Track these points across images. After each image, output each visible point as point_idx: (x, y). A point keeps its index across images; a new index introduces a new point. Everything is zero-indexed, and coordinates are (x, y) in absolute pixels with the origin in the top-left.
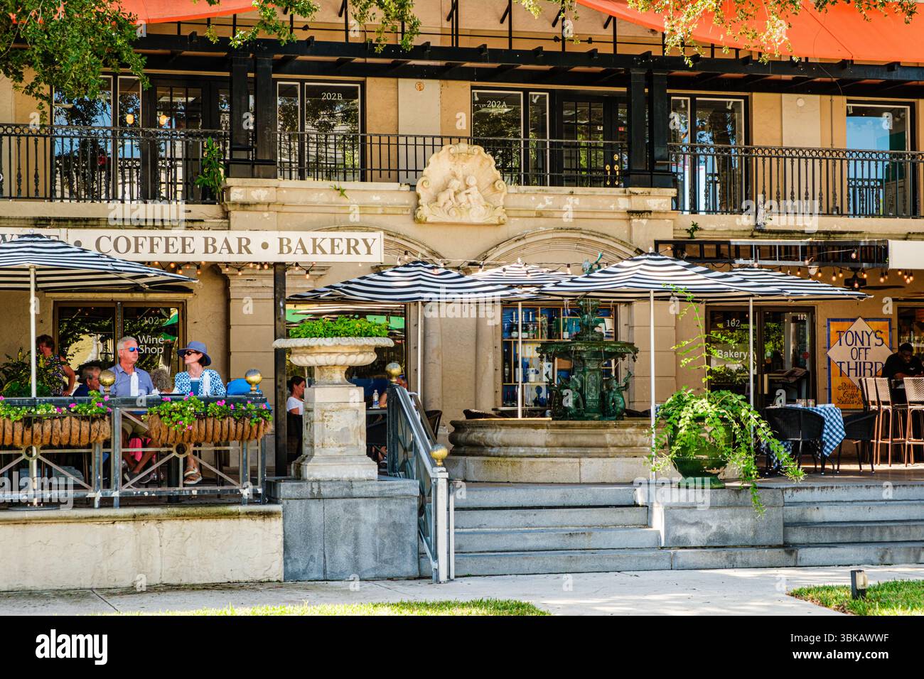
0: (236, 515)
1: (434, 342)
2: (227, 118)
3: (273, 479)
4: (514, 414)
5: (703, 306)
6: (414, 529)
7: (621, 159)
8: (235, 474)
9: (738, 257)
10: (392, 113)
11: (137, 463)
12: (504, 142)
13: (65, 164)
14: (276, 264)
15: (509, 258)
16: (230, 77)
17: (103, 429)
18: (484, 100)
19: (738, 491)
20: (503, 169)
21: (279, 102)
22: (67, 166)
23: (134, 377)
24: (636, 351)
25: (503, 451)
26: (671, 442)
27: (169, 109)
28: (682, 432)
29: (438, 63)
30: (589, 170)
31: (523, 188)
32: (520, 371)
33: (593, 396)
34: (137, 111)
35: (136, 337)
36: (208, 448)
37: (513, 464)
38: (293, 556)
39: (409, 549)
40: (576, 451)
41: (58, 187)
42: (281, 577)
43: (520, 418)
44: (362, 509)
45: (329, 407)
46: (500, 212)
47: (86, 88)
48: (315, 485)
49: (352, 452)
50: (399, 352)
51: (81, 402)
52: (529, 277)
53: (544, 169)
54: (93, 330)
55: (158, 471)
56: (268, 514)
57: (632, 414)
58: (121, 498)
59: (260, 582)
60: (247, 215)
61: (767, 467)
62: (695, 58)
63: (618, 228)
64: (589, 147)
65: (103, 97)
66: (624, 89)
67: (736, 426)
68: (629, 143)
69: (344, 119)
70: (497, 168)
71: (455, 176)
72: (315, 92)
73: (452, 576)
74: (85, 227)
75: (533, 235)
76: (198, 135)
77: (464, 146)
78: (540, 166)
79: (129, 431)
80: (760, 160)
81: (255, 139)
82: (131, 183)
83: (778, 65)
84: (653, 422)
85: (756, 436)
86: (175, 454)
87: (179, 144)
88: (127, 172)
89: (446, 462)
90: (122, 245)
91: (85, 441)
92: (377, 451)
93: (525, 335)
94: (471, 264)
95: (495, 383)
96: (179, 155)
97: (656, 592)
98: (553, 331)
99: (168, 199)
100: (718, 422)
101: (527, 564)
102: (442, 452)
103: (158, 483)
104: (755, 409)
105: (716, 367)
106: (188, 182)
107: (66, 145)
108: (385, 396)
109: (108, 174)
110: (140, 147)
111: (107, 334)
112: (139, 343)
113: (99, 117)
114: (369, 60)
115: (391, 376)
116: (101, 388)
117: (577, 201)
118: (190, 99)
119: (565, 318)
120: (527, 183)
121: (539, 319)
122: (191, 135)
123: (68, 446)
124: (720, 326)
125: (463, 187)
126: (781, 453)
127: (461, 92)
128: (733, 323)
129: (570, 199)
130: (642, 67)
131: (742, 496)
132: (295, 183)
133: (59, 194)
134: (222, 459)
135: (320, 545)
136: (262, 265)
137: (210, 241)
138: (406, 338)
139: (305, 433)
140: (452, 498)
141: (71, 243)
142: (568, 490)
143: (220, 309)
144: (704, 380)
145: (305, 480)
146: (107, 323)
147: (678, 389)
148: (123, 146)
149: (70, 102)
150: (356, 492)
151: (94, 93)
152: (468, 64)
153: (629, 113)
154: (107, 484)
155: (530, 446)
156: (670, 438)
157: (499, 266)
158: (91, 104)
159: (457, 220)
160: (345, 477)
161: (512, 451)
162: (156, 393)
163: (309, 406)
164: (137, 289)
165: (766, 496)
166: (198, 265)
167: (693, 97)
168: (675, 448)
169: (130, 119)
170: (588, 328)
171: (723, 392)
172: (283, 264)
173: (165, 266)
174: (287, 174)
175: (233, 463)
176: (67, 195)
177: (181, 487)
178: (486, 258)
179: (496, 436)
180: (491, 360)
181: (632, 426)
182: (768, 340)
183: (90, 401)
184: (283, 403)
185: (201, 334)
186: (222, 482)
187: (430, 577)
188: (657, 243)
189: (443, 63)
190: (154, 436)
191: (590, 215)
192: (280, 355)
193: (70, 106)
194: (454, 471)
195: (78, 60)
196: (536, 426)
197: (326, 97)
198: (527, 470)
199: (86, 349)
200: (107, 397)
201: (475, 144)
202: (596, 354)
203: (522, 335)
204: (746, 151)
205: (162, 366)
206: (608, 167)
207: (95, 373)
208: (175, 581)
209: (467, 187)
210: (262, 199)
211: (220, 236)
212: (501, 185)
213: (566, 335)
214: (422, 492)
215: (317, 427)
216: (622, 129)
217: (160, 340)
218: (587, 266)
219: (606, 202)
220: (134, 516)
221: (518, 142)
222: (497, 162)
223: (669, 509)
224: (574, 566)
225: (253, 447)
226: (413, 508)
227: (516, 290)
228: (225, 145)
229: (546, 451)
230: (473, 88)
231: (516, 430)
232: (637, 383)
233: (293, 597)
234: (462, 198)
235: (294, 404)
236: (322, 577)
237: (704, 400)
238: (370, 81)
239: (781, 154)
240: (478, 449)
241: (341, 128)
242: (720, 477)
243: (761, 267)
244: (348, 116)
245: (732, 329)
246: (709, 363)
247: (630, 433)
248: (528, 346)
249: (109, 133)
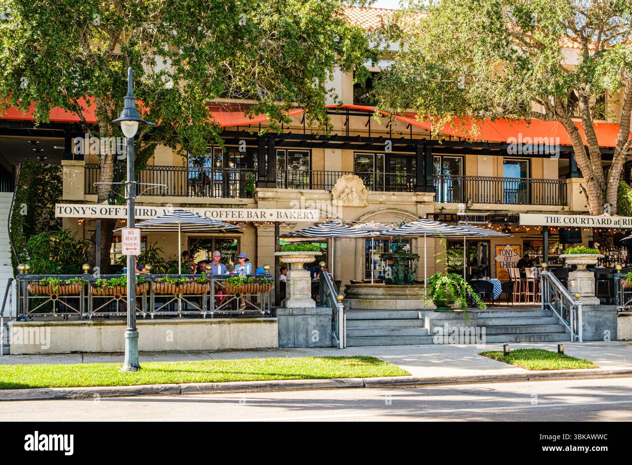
0: (259, 322)
1: (339, 253)
2: (257, 164)
3: (274, 307)
4: (370, 282)
5: (446, 240)
6: (330, 328)
7: (413, 181)
8: (259, 305)
9: (460, 220)
10: (323, 162)
11: (221, 301)
12: (367, 174)
13: (193, 182)
14: (276, 222)
15: (368, 220)
16: (258, 148)
17: (207, 287)
18: (359, 157)
19: (459, 313)
20: (367, 185)
21: (277, 158)
22: (194, 183)
23: (220, 267)
24: (419, 257)
25: (365, 297)
26: (433, 294)
27: (234, 160)
28: (437, 289)
29: (341, 142)
30: (401, 185)
31: (374, 192)
32: (372, 265)
33: (401, 275)
34: (221, 161)
35: (220, 251)
36: (248, 295)
37: (370, 302)
38: (282, 338)
39: (328, 335)
40: (394, 297)
41: (190, 191)
42: (277, 346)
43: (372, 284)
44: (309, 319)
45: (296, 279)
46: (365, 202)
47: (201, 152)
48: (291, 310)
49: (305, 297)
50: (325, 257)
51: (198, 276)
52: (376, 228)
53: (383, 185)
54: (204, 248)
55: (229, 304)
56: (272, 321)
57: (417, 282)
58: (214, 315)
59: (269, 348)
60: (264, 202)
61: (471, 303)
62: (443, 141)
63: (412, 209)
64: (401, 176)
65: (207, 156)
66: (415, 153)
67: (458, 287)
68: (417, 175)
69: (303, 165)
70: (364, 184)
71: (347, 187)
72: (291, 154)
73: (345, 346)
74: (201, 207)
75: (378, 211)
76: (245, 171)
77: (351, 176)
78: (381, 183)
79: (217, 288)
80: (469, 181)
81: (268, 172)
82: (219, 189)
83: (476, 144)
84: (425, 286)
85: (466, 291)
86: (235, 297)
87: (237, 174)
88: (217, 185)
89: (343, 301)
90: (215, 214)
91: (200, 292)
92: (315, 297)
93: (375, 251)
94: (353, 222)
95: (363, 270)
96: (238, 179)
97: (426, 353)
98: (386, 249)
99: (233, 197)
100: (451, 286)
101: (375, 342)
102: (341, 297)
103: (227, 309)
104: (466, 280)
105: (450, 264)
106: (241, 190)
107: (193, 175)
108: (319, 275)
109: (210, 186)
110: (222, 175)
111: (209, 250)
112: (221, 253)
113: (206, 164)
114: (313, 141)
115: (321, 267)
116: (206, 271)
117: (396, 197)
118: (242, 156)
119: (390, 245)
120: (376, 190)
121: (380, 244)
122: (242, 171)
123: (193, 294)
124: (453, 247)
125: (350, 192)
126: (477, 299)
127: (350, 154)
128: (458, 246)
129: (393, 197)
130: (422, 144)
131: (461, 315)
132: (284, 190)
133: (190, 194)
134: (254, 299)
135: (293, 334)
136: (270, 222)
137: (250, 213)
138: (327, 252)
139: (287, 289)
140: (345, 315)
141: (195, 213)
142: (392, 312)
143: (254, 240)
144: (446, 269)
145: (287, 308)
146: (209, 245)
147: (436, 272)
148: (215, 175)
149: (195, 157)
150: (307, 313)
151: (204, 154)
152: (352, 143)
153: (417, 162)
154: (209, 309)
155: (376, 295)
156: (432, 292)
157: (364, 223)
158: (203, 159)
159: (348, 205)
160: (303, 307)
161: (369, 297)
162: (228, 273)
163: (289, 279)
164: (221, 232)
165: (470, 315)
166: (245, 223)
167: (442, 156)
168: (435, 296)
169: (218, 164)
170: (400, 248)
171: (454, 274)
172: (279, 222)
173: (232, 223)
174: (280, 186)
175: (259, 301)
176: (193, 194)
177: (238, 311)
178: (359, 220)
179: (363, 291)
180: (361, 261)
181: (417, 287)
182: (471, 253)
183: (202, 276)
184: (278, 277)
185: (246, 250)
186: (254, 309)
187: (336, 347)
188: (428, 214)
189: (343, 142)
190: (227, 290)
191: (400, 203)
192: (277, 258)
193: (195, 159)
194: (346, 305)
195: (197, 141)
196: (379, 287)
197: (296, 156)
198: (375, 304)
199: (201, 255)
200: (208, 275)
201: (355, 174)
202: (403, 259)
203: (373, 251)
204: (463, 178)
205: (231, 263)
206: (408, 184)
207: (204, 265)
208: (235, 348)
209: (352, 192)
210: (271, 196)
211: (253, 211)
212: (365, 191)
213: (391, 251)
214: (333, 313)
215: (292, 287)
216: (414, 169)
217: (230, 252)
218: (400, 223)
219: (407, 198)
220: (219, 322)
221: (372, 174)
222: (364, 182)
223: (431, 320)
224: (393, 343)
225: (266, 295)
226: (330, 319)
227: (371, 233)
228: (256, 175)
229: (382, 297)
230: (354, 152)
231: (371, 288)
232: (419, 270)
233: (282, 354)
234: (350, 196)
235: (283, 277)
236: (293, 346)
237: (446, 277)
238: (313, 149)
239: (477, 179)
240: (356, 296)
241: (302, 168)
242: (452, 307)
243: (469, 224)
244: (305, 163)
245: (457, 249)
246: (448, 262)
247: (416, 290)
248: (376, 255)
249: (210, 170)
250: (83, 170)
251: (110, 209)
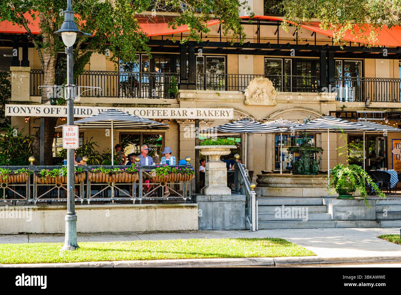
0: (182, 207)
1: (251, 147)
2: (179, 68)
3: (194, 194)
4: (279, 172)
5: (347, 134)
6: (244, 212)
7: (317, 83)
8: (181, 192)
9: (359, 117)
10: (236, 67)
11: (148, 189)
12: (276, 77)
13: (123, 85)
14: (196, 120)
15: (278, 117)
16: (180, 55)
17: (136, 177)
18: (269, 62)
19: (359, 200)
20: (276, 86)
21: (197, 63)
22: (124, 86)
23: (147, 159)
24: (323, 150)
25: (275, 185)
26: (335, 183)
27: (159, 66)
28: (340, 179)
29: (252, 49)
30: (306, 86)
31: (282, 93)
32: (281, 157)
33: (307, 166)
34: (148, 66)
35: (147, 145)
36: (172, 184)
37: (279, 190)
38: (202, 221)
39: (242, 219)
40: (301, 186)
41: (121, 93)
42: (197, 229)
43: (281, 174)
44: (225, 205)
45: (214, 170)
46: (274, 101)
47: (131, 59)
48: (209, 197)
49: (222, 185)
50: (239, 150)
51: (128, 167)
52: (284, 124)
53: (290, 86)
54: (133, 142)
55: (155, 191)
56: (193, 207)
57: (321, 173)
58: (142, 201)
59: (190, 230)
60: (186, 102)
61: (370, 192)
62: (344, 46)
63: (316, 107)
64: (306, 78)
65: (136, 62)
66: (319, 58)
67: (359, 177)
68: (320, 77)
69: (220, 69)
70: (273, 86)
71: (258, 88)
72: (209, 60)
73: (257, 229)
74: (130, 107)
75: (286, 109)
76: (169, 75)
77: (261, 78)
78: (288, 85)
79: (145, 177)
80: (367, 82)
81: (189, 76)
82: (146, 91)
83: (374, 49)
84: (329, 176)
85: (366, 181)
86: (161, 185)
87: (162, 78)
88: (144, 87)
89: (255, 189)
90: (143, 113)
91: (130, 181)
92: (231, 185)
93: (283, 145)
94: (264, 120)
95: (272, 162)
96: (162, 82)
97: (330, 236)
98: (293, 143)
99: (158, 98)
100: (352, 176)
101: (284, 225)
102: (253, 185)
103: (155, 195)
104: (366, 171)
105: (351, 156)
106: (165, 91)
107: (124, 78)
108: (234, 166)
109: (138, 88)
110: (149, 79)
111: (138, 144)
112: (148, 147)
113: (135, 69)
114: (228, 48)
115: (236, 159)
116: (136, 162)
117: (302, 97)
118: (166, 62)
119: (297, 139)
120: (284, 91)
121: (288, 139)
122: (166, 75)
123: (124, 183)
124: (353, 141)
125: (261, 92)
126: (375, 186)
127: (261, 60)
128: (358, 140)
129: (299, 97)
130: (325, 50)
131: (361, 202)
132: (203, 91)
133: (121, 95)
134: (177, 187)
135: (211, 218)
136: (191, 120)
137: (173, 112)
138: (241, 146)
139: (206, 179)
140: (257, 202)
141: (125, 112)
142: (298, 199)
143: (176, 135)
144: (347, 161)
145: (206, 195)
146: (137, 140)
147: (338, 164)
148: (143, 79)
149: (125, 63)
150: (223, 199)
151: (133, 60)
152: (263, 49)
153: (320, 66)
154: (137, 196)
155: (285, 184)
156: (335, 181)
157: (274, 120)
158: (132, 64)
159: (259, 104)
160: (220, 194)
161: (278, 185)
162: (154, 164)
163: (207, 169)
164: (148, 128)
165: (370, 202)
166: (169, 120)
167: (343, 60)
168: (337, 185)
169: (145, 69)
170: (305, 142)
171: (354, 165)
172: (198, 119)
173: (157, 120)
174: (200, 88)
175: (181, 189)
176: (124, 96)
177: (163, 197)
178: (269, 118)
179: (273, 180)
180: (271, 153)
181: (321, 177)
182: (370, 146)
183: (132, 167)
184: (198, 168)
185: (170, 145)
186: (177, 195)
187: (249, 230)
188: (330, 112)
189: (254, 49)
190: (154, 179)
191: (306, 102)
192: (197, 151)
193: (125, 65)
194: (258, 192)
195: (128, 49)
196: (287, 177)
197: (214, 61)
198: (284, 192)
199: (130, 149)
200: (137, 166)
201: (266, 77)
202: (308, 151)
203: (282, 145)
204: (363, 79)
205: (156, 155)
206: (313, 85)
207: (133, 157)
208: (161, 230)
209: (263, 92)
210: (191, 97)
211: (176, 110)
212: (275, 92)
213: (298, 144)
214: (247, 200)
215: (210, 176)
216: (318, 72)
217: (156, 146)
218: (305, 120)
219: (312, 97)
220: (147, 207)
221: (281, 77)
222: (273, 83)
223: (334, 207)
224: (300, 226)
225: (188, 183)
226: (243, 205)
227: (280, 129)
228: (178, 78)
229: (290, 185)
230: (265, 58)
231: (280, 178)
232: (323, 162)
233: (202, 236)
234: (261, 96)
235: (202, 168)
236: (212, 229)
237: (347, 168)
238: (228, 55)
239: (375, 80)
240: (266, 184)
241: (219, 72)
242: (353, 195)
243: (368, 120)
244: (221, 68)
245: (357, 143)
246: (349, 155)
247: (320, 179)
248: (284, 148)
249: (138, 74)
250: (29, 74)
251: (52, 109)
